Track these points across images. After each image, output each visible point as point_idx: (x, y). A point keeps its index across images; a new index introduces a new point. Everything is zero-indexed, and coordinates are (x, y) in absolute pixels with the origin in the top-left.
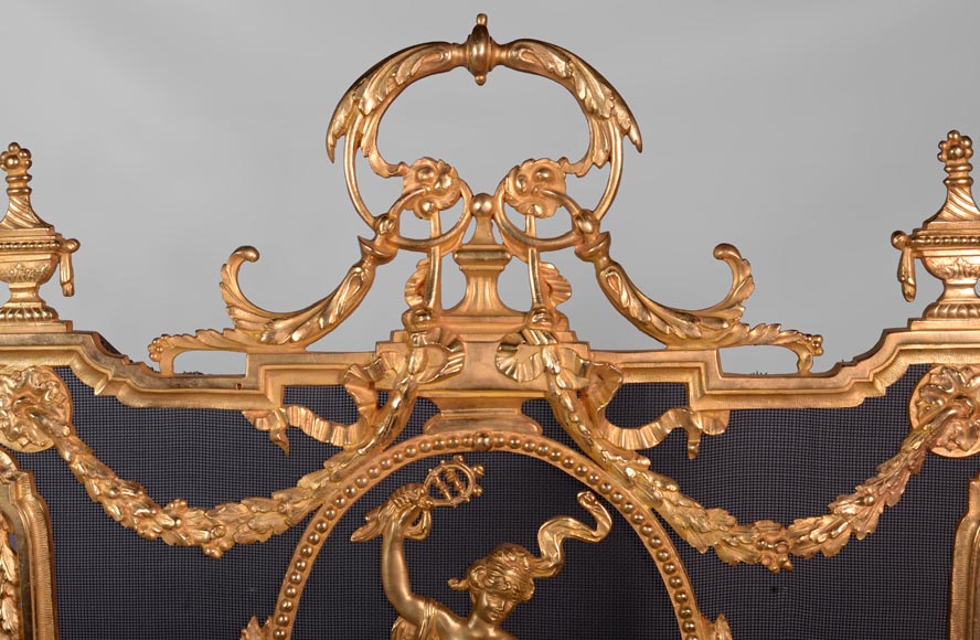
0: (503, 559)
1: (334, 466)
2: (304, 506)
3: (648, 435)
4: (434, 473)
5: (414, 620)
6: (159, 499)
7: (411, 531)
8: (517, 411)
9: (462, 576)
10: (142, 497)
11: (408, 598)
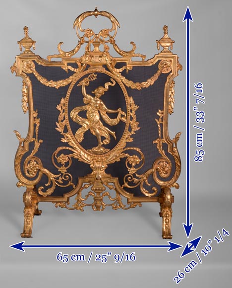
0: (100, 88)
1: (75, 75)
2: (70, 81)
3: (121, 70)
4: (90, 76)
5: (87, 98)
6: (49, 80)
7: (86, 84)
8: (101, 67)
9: (94, 91)
10: (46, 80)
11: (85, 94)
